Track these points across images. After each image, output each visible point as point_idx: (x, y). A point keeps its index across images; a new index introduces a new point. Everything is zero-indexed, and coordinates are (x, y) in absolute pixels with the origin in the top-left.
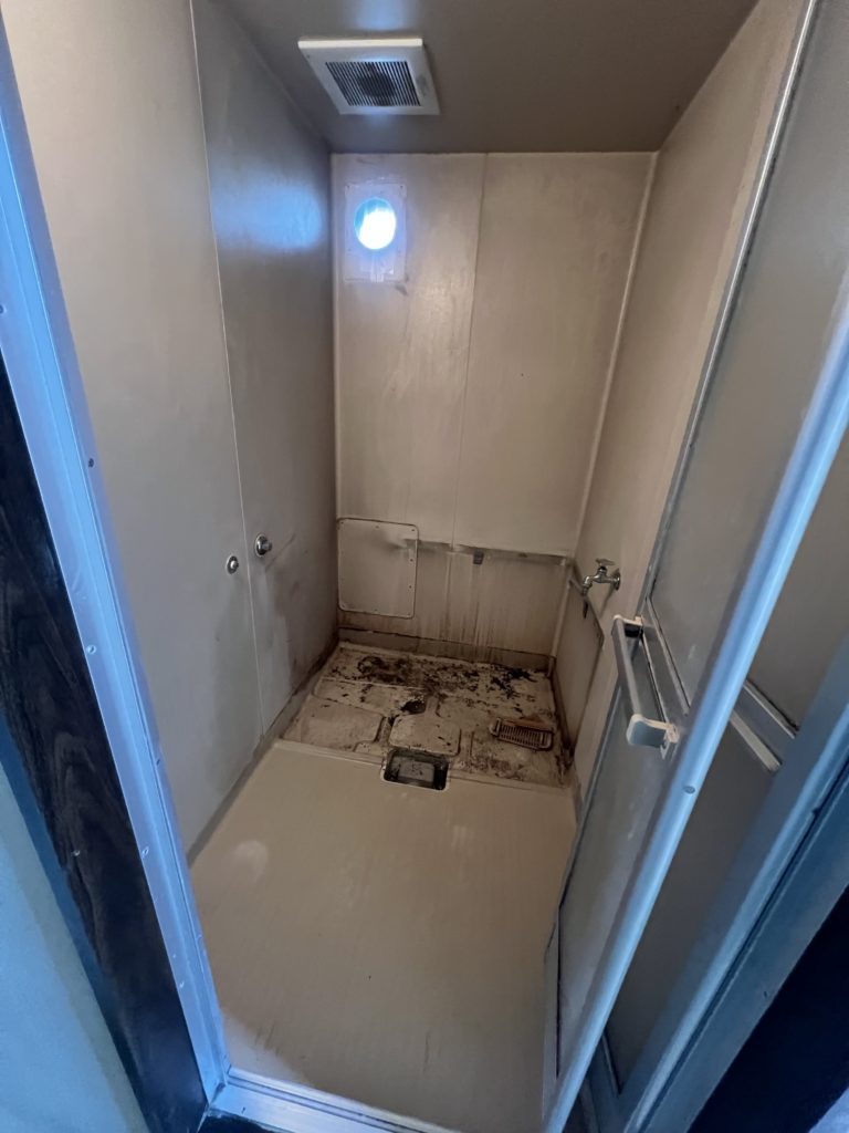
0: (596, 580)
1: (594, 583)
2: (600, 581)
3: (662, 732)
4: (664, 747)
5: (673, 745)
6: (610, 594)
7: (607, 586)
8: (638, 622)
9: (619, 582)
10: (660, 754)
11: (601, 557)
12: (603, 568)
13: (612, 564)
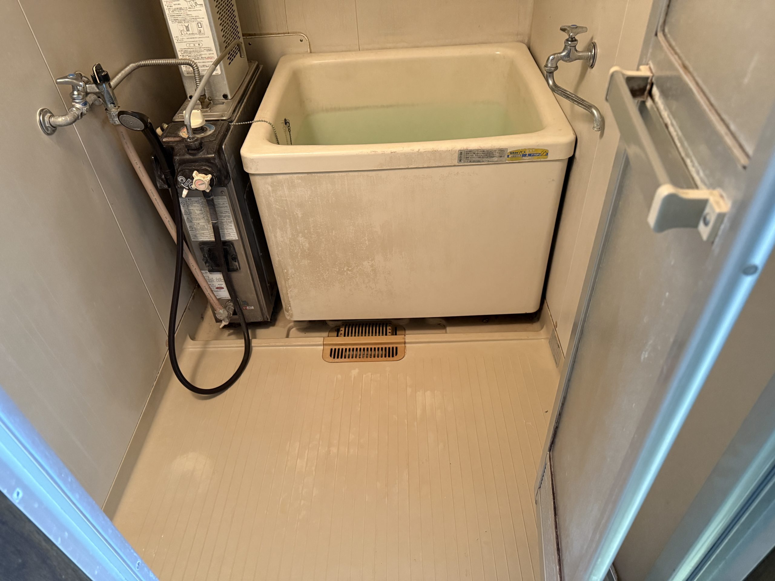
0: (562, 58)
1: (561, 63)
2: (568, 58)
3: (702, 204)
4: (706, 224)
5: (721, 217)
6: (583, 75)
7: (577, 65)
8: (644, 72)
9: (594, 57)
10: (699, 234)
11: (568, 23)
12: (573, 40)
13: (584, 29)
